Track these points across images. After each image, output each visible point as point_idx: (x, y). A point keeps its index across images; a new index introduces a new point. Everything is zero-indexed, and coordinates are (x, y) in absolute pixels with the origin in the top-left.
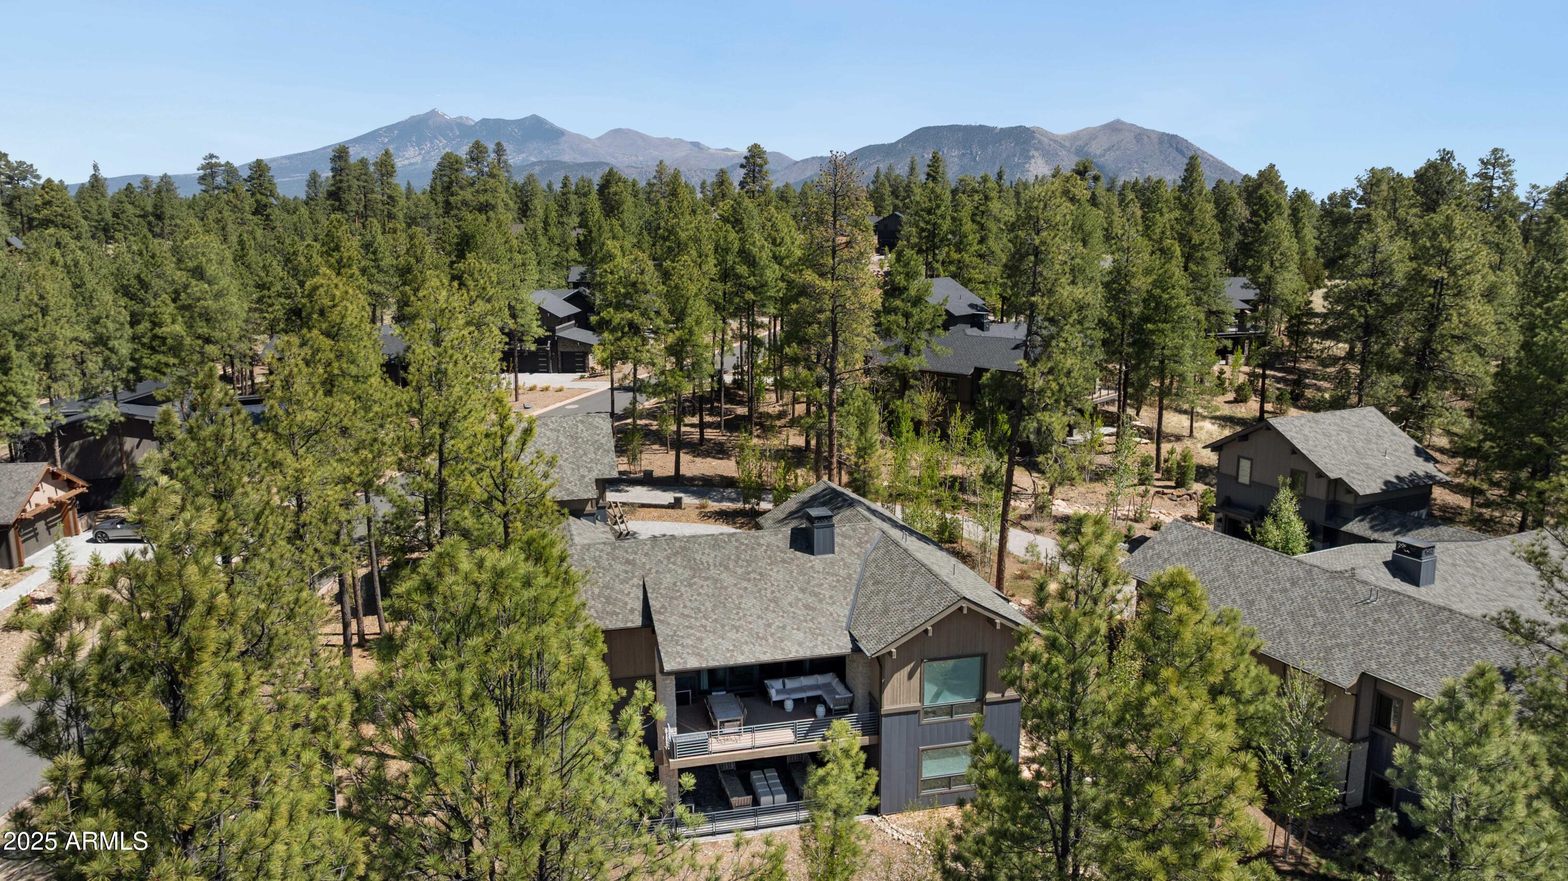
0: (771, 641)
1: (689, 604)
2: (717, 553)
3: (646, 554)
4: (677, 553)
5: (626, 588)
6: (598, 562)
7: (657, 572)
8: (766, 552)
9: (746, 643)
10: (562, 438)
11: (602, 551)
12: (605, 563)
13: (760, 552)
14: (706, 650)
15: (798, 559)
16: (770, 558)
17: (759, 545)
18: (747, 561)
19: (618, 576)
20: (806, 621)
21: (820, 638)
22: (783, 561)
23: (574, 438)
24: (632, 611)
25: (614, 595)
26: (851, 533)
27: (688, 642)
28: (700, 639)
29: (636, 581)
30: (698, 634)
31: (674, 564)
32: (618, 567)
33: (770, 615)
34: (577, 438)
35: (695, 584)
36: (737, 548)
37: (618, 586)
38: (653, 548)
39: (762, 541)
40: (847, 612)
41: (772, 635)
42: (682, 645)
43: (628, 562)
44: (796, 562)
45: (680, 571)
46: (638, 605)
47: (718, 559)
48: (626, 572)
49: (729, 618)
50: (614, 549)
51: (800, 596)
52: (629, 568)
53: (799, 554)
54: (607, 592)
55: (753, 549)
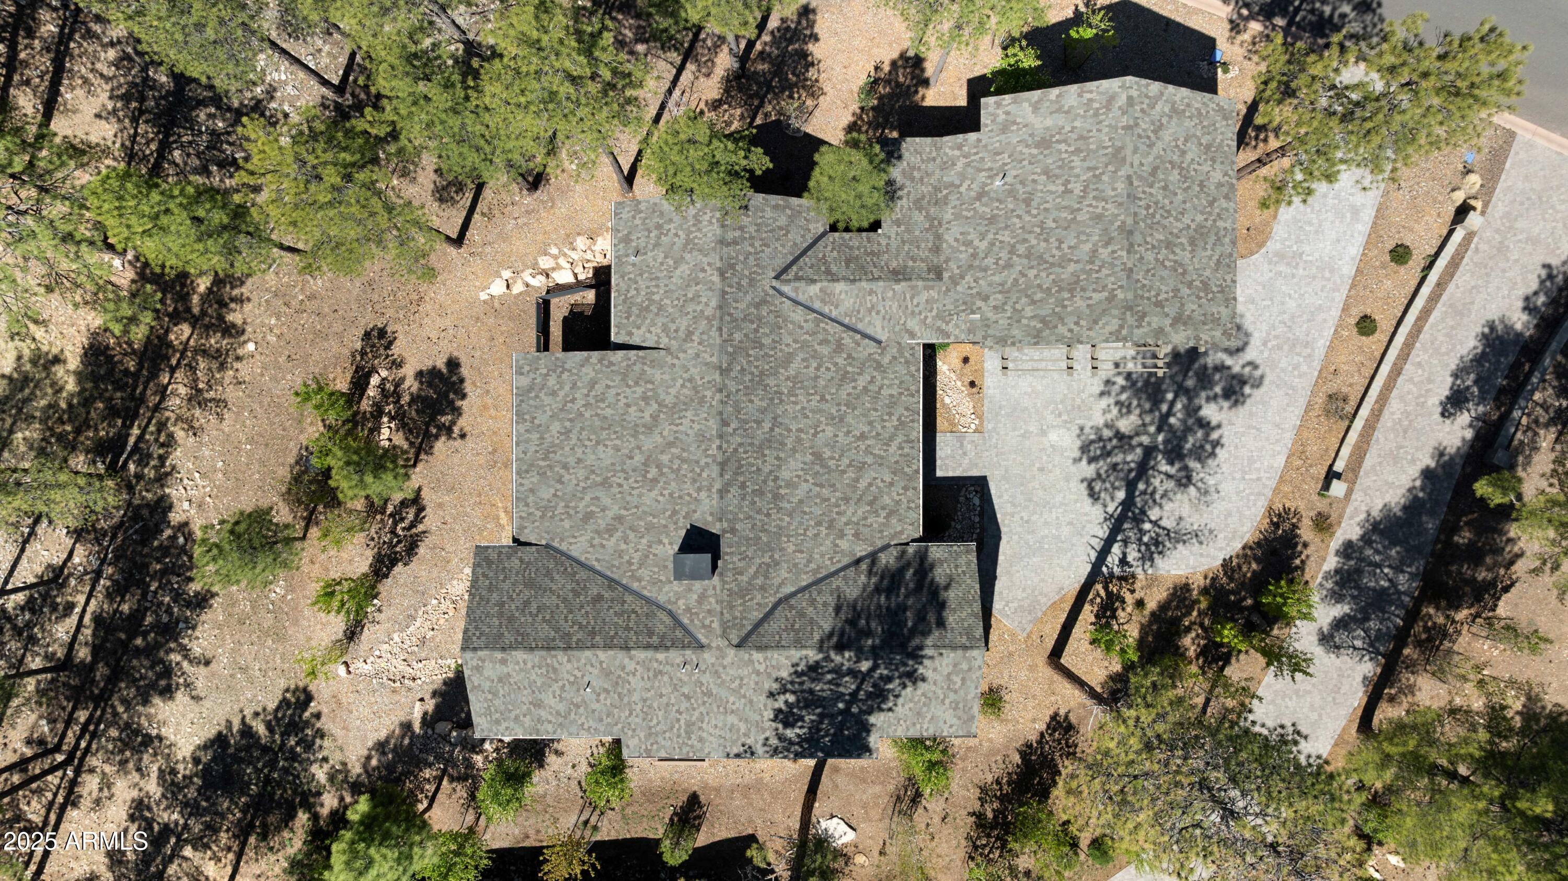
0: (542, 463)
1: (613, 391)
2: (691, 438)
3: (697, 355)
4: (697, 392)
5: (656, 330)
6: (692, 299)
7: (674, 365)
8: (689, 495)
9: (542, 438)
10: (1072, 267)
11: (707, 305)
12: (690, 308)
13: (689, 488)
14: (537, 397)
15: (676, 529)
16: (680, 497)
17: (699, 490)
18: (679, 470)
19: (673, 321)
20: (567, 506)
21: (539, 514)
22: (675, 512)
23: (1073, 286)
24: (630, 334)
25: (650, 316)
26: (706, 607)
27: (552, 381)
28: (554, 393)
29: (664, 342)
30: (562, 394)
31: (683, 386)
32: (683, 323)
33: (581, 473)
34: (1071, 291)
35: (647, 404)
36: (697, 462)
37: (660, 321)
38: (707, 364)
39: (703, 494)
40: (574, 554)
41: (550, 467)
42: (547, 375)
43: (690, 334)
44: (672, 527)
45: (673, 391)
46: (635, 341)
47: (683, 437)
48: (676, 331)
49: (582, 429)
50: (707, 318)
51: (610, 514)
52: (681, 334)
53: (683, 533)
54: (654, 308)
55: (694, 481)
